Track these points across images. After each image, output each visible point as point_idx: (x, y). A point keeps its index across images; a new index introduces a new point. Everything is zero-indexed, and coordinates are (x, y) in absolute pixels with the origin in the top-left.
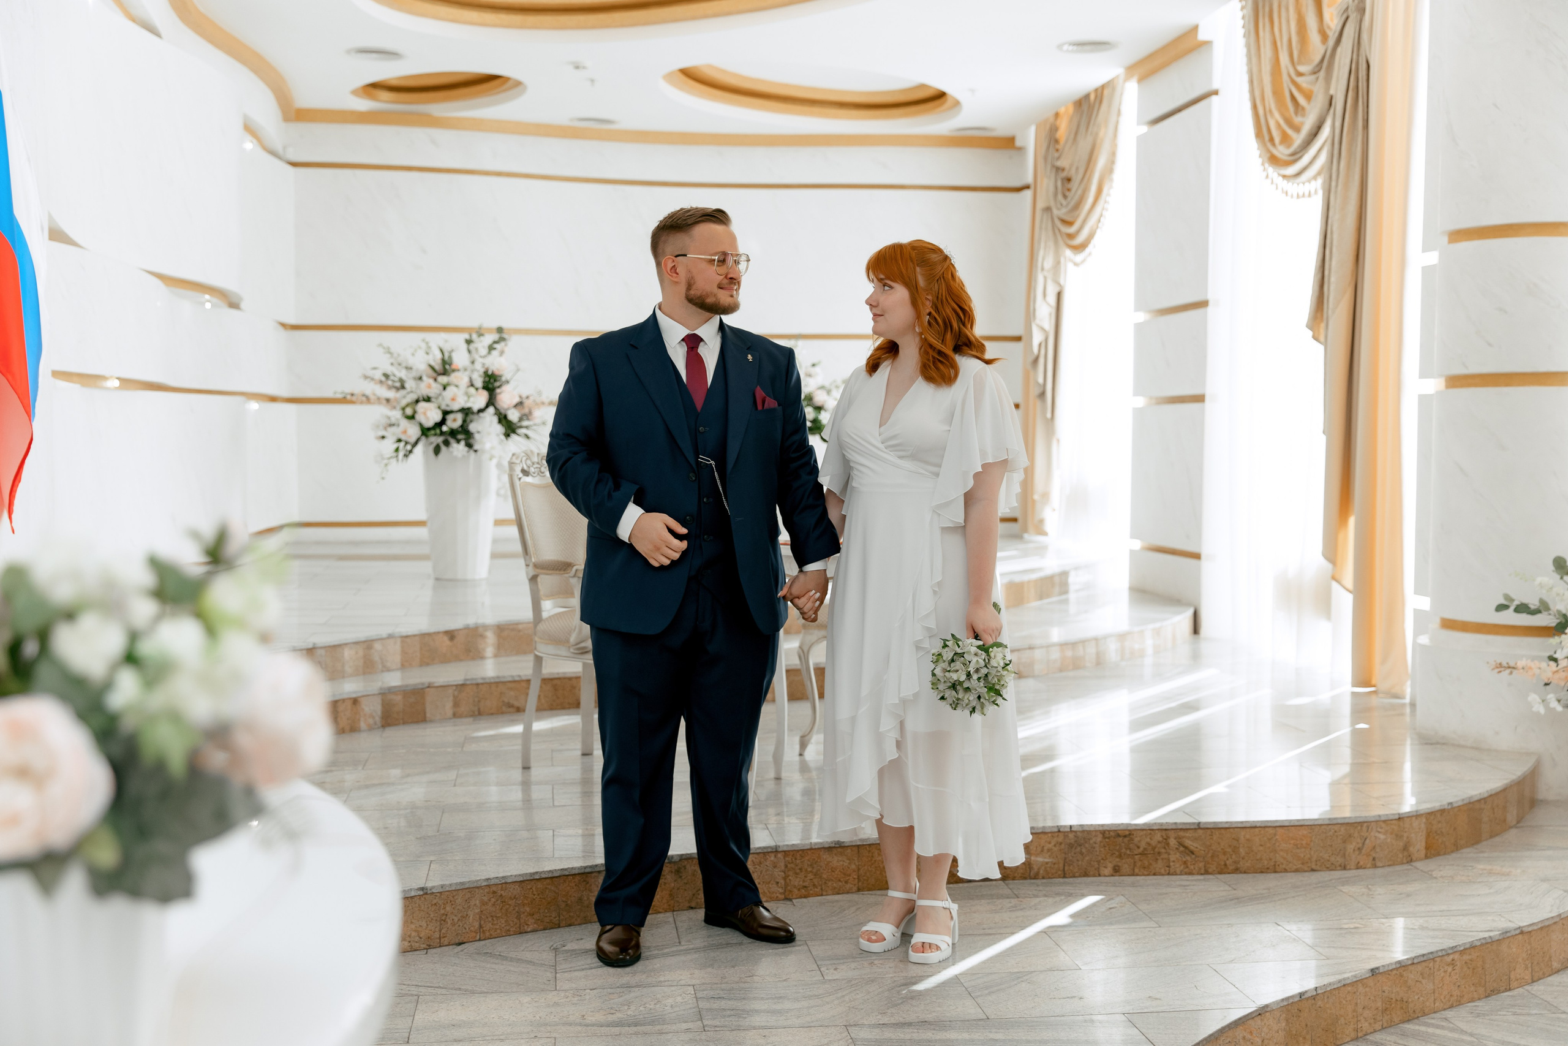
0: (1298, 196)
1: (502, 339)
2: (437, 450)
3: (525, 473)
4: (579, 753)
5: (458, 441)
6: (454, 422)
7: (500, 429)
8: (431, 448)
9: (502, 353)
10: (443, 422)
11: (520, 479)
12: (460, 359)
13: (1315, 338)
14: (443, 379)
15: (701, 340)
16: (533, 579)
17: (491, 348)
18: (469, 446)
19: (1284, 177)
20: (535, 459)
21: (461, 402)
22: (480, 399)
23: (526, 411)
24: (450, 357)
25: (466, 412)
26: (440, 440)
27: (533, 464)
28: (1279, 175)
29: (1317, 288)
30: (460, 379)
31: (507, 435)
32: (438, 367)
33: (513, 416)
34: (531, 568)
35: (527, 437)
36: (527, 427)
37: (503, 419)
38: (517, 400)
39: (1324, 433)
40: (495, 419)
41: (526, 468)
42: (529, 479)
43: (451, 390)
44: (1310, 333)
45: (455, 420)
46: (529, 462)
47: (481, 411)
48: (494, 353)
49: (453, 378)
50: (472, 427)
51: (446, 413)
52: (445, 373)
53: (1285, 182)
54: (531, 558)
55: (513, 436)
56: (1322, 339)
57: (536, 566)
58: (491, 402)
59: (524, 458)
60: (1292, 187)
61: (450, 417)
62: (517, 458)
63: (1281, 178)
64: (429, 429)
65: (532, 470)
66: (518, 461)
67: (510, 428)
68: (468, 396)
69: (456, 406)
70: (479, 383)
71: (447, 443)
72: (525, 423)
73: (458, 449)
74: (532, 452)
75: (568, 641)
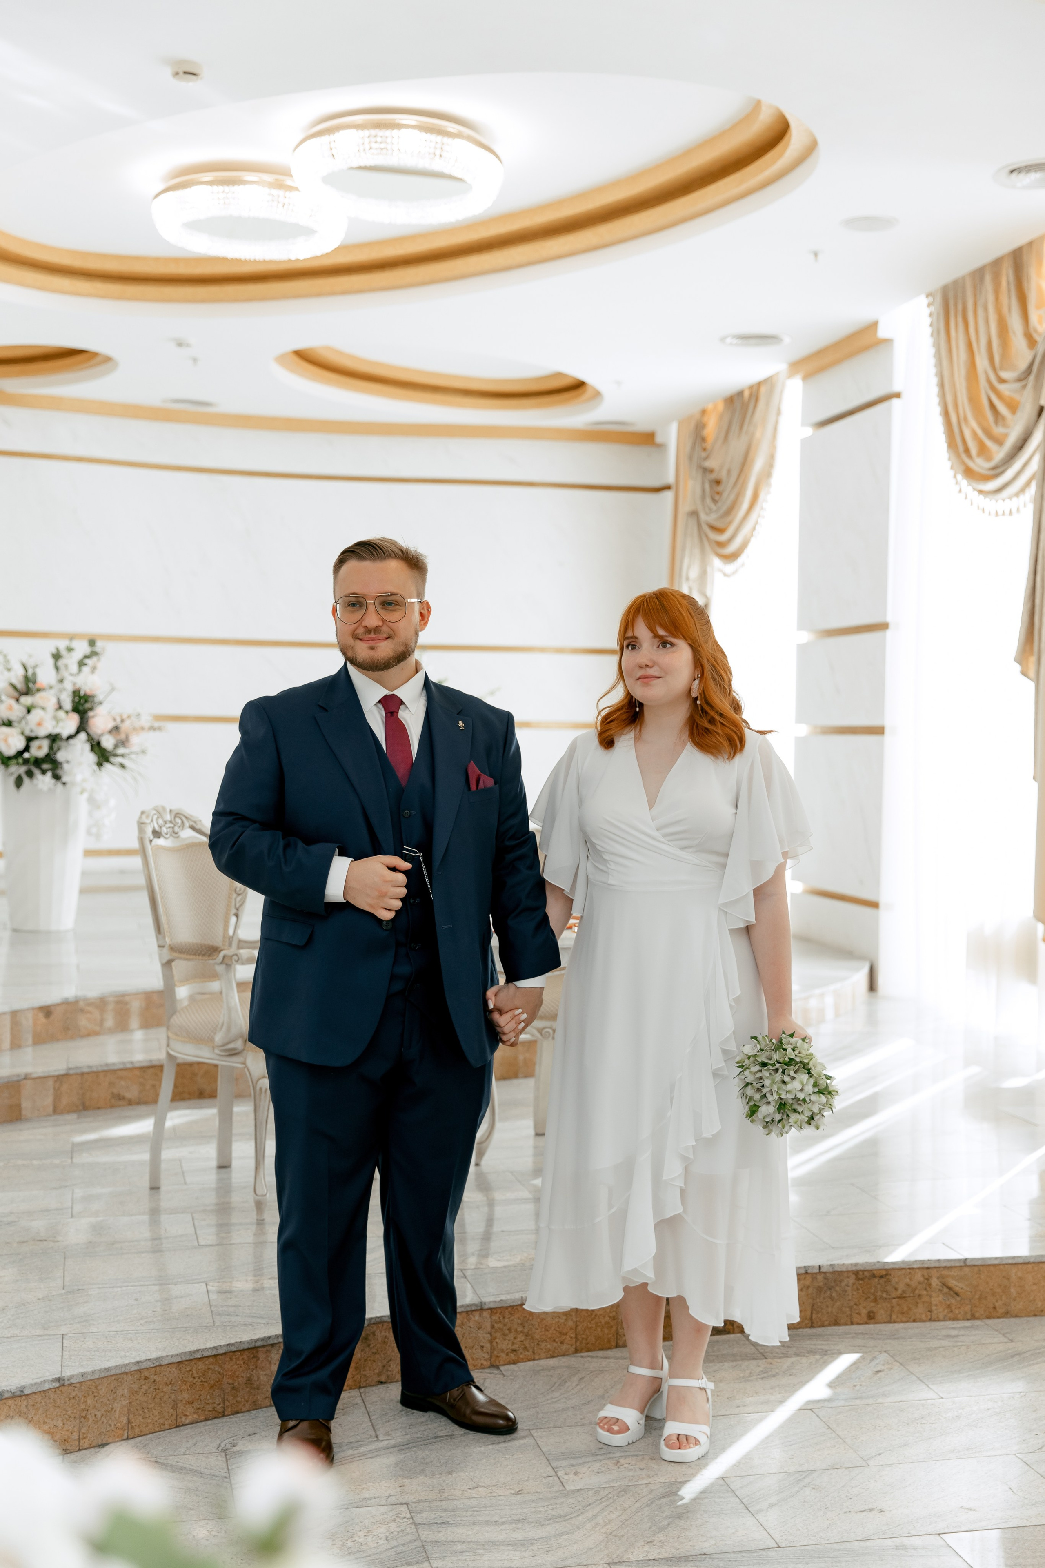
0: (997, 514)
1: (94, 654)
2: (19, 782)
3: (157, 834)
4: (214, 1163)
5: (44, 772)
6: (40, 750)
7: (92, 758)
8: (12, 780)
9: (94, 669)
10: (27, 749)
11: (151, 841)
12: (46, 676)
13: (1024, 673)
14: (26, 700)
15: (402, 703)
16: (167, 965)
17: (81, 664)
18: (57, 777)
19: (981, 492)
20: (168, 817)
21: (49, 728)
22: (70, 724)
23: (122, 737)
24: (34, 674)
25: (54, 739)
26: (22, 770)
27: (165, 822)
28: (974, 489)
29: (1026, 618)
30: (47, 699)
31: (100, 764)
32: (20, 685)
33: (108, 743)
34: (165, 950)
35: (122, 766)
36: (122, 756)
37: (96, 746)
38: (111, 725)
39: (1034, 778)
40: (87, 747)
41: (157, 828)
42: (160, 842)
43: (36, 714)
44: (1017, 667)
45: (40, 747)
46: (161, 821)
47: (70, 737)
48: (86, 669)
49: (37, 698)
50: (60, 756)
51: (29, 739)
52: (27, 692)
53: (982, 497)
54: (164, 937)
55: (107, 766)
56: (1032, 673)
57: (172, 949)
58: (82, 727)
59: (155, 817)
60: (989, 503)
61: (34, 744)
62: (147, 817)
63: (976, 493)
64: (9, 758)
65: (164, 830)
66: (148, 821)
67: (103, 756)
68: (57, 720)
69: (42, 732)
70: (68, 705)
71: (30, 774)
72: (120, 751)
73: (44, 781)
75: (212, 1040)
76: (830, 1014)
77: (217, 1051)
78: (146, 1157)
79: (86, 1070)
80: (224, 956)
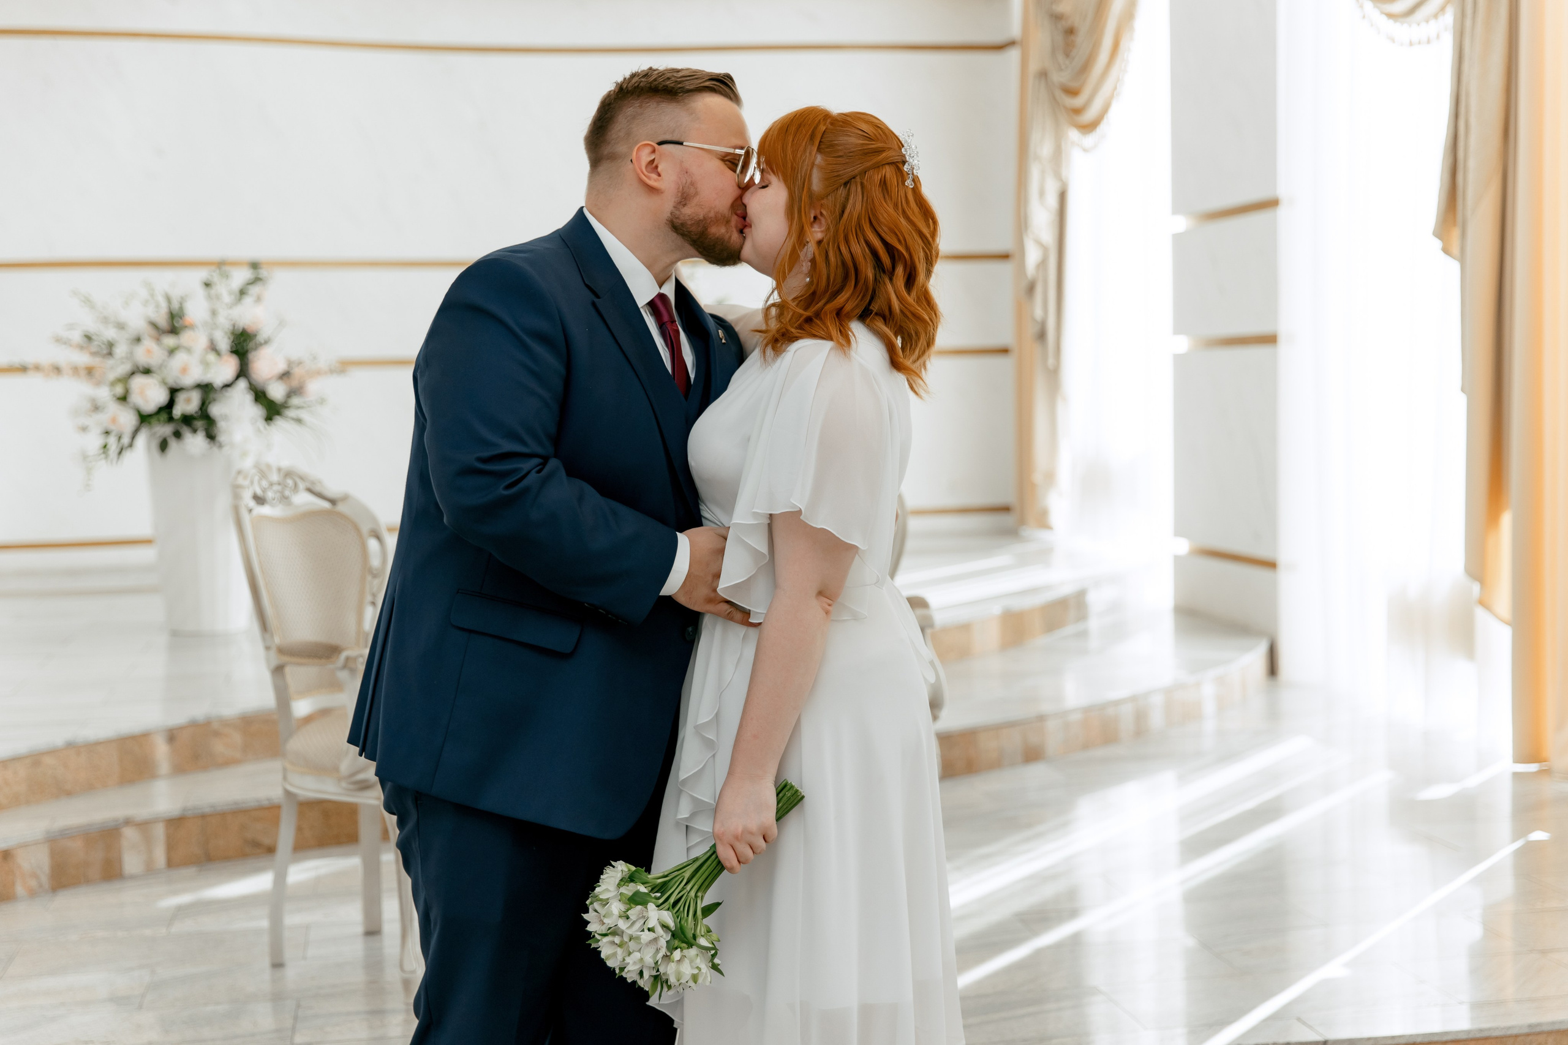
0: (1411, 44)
1: (257, 280)
2: (163, 446)
3: (260, 500)
4: (360, 929)
5: (195, 431)
6: (188, 404)
7: (254, 412)
8: (155, 444)
9: (259, 299)
10: (170, 405)
11: (250, 511)
12: (196, 311)
13: (1446, 250)
14: (170, 341)
16: (278, 671)
17: (242, 292)
18: (211, 437)
19: (1390, 16)
20: (275, 477)
21: (195, 375)
22: (227, 369)
23: (295, 383)
24: (181, 308)
25: (206, 389)
26: (166, 430)
27: (271, 484)
28: (1382, 13)
29: (1447, 176)
30: (196, 340)
31: (269, 419)
32: (163, 321)
33: (276, 392)
34: (273, 653)
35: (299, 421)
36: (298, 408)
37: (260, 396)
38: (281, 367)
39: (1463, 390)
40: (249, 398)
41: (259, 492)
42: (266, 510)
43: (181, 358)
44: (1437, 244)
45: (188, 401)
46: (265, 483)
47: (227, 386)
48: (248, 300)
49: (186, 338)
50: (215, 410)
51: (174, 392)
52: (174, 331)
53: (1391, 22)
54: (272, 636)
55: (279, 422)
56: (1456, 250)
57: (281, 651)
58: (243, 372)
59: (256, 478)
60: (1401, 30)
61: (181, 398)
62: (245, 477)
63: (1384, 18)
64: (150, 416)
65: (270, 495)
66: (246, 483)
67: (272, 410)
68: (206, 364)
69: (189, 380)
70: (224, 344)
71: (177, 435)
72: (295, 401)
73: (195, 442)
74: (269, 466)
75: (336, 769)
76: (1209, 708)
77: (344, 784)
78: (265, 923)
79: (207, 810)
80: (348, 659)
